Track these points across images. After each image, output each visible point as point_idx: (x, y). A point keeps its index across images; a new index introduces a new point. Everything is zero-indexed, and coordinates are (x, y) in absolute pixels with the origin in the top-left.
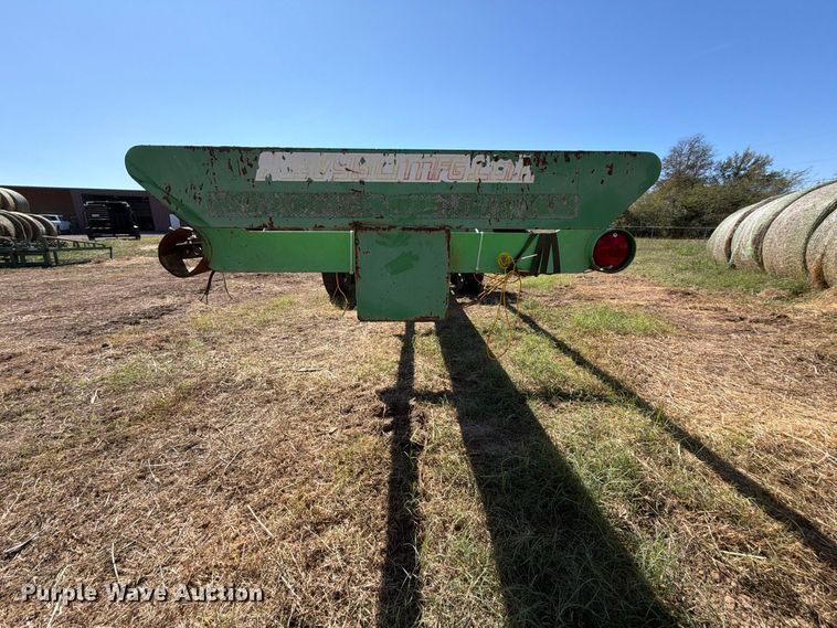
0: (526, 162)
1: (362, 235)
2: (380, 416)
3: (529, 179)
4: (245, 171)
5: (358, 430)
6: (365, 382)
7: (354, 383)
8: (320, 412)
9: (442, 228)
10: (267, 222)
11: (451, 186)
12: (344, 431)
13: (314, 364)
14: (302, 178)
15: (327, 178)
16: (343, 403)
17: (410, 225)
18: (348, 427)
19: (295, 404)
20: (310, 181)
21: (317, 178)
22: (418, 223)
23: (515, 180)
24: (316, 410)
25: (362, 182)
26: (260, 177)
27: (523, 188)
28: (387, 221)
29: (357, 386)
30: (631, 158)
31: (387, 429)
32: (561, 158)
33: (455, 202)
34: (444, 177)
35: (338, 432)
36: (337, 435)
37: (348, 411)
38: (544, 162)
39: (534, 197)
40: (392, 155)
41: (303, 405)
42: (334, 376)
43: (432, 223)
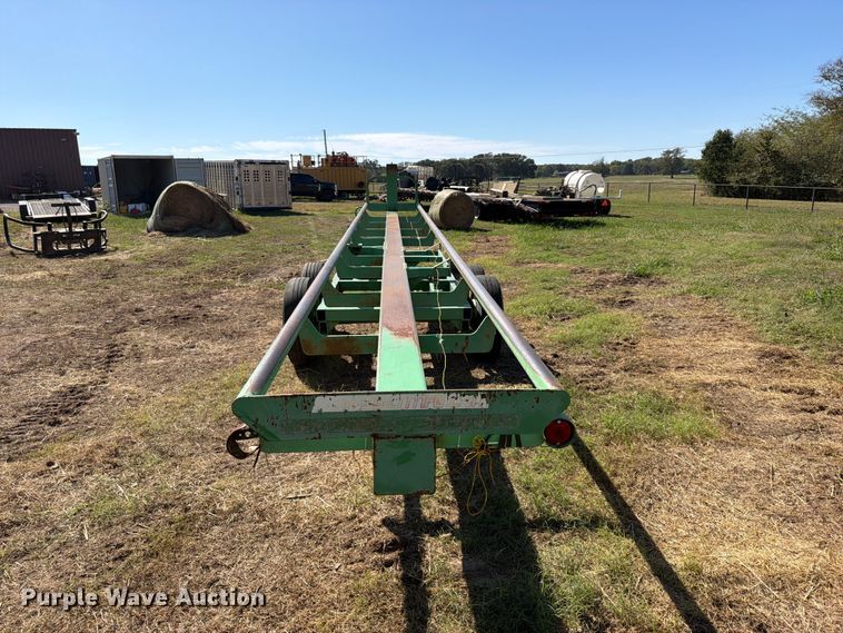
0: (483, 396)
1: (378, 442)
2: (380, 551)
3: (486, 406)
4: (306, 408)
5: (361, 565)
6: (361, 511)
7: (350, 513)
8: (320, 547)
9: (430, 436)
10: (317, 436)
11: (435, 411)
12: (349, 566)
13: (301, 488)
14: (341, 410)
15: (357, 409)
16: (342, 537)
17: (409, 434)
18: (352, 563)
19: (293, 539)
20: (346, 411)
21: (350, 409)
22: (415, 433)
23: (477, 407)
24: (317, 544)
25: (379, 411)
26: (315, 410)
27: (482, 411)
28: (395, 432)
29: (354, 517)
30: (548, 393)
31: (388, 564)
32: (505, 395)
33: (438, 420)
34: (431, 406)
35: (343, 567)
36: (342, 570)
37: (349, 547)
38: (494, 396)
39: (490, 416)
40: (398, 395)
41: (302, 540)
42: (327, 504)
43: (423, 433)
